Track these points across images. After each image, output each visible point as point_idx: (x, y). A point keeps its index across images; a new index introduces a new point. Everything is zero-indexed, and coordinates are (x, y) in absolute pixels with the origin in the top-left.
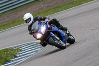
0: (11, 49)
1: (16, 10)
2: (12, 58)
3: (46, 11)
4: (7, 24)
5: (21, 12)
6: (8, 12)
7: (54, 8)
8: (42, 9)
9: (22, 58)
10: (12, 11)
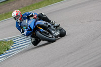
0: (4, 42)
2: (5, 51)
3: (39, 3)
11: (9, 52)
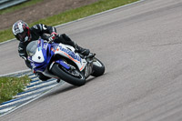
0: (14, 78)
1: (22, 6)
2: (14, 94)
3: (77, 10)
4: (5, 32)
5: (31, 10)
6: (8, 10)
7: (94, 5)
8: (70, 6)
9: (33, 94)
10: (16, 8)
11: (22, 97)
